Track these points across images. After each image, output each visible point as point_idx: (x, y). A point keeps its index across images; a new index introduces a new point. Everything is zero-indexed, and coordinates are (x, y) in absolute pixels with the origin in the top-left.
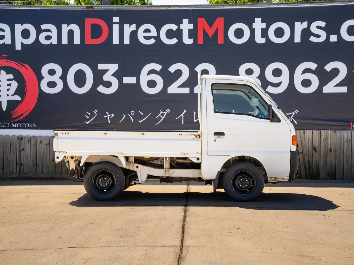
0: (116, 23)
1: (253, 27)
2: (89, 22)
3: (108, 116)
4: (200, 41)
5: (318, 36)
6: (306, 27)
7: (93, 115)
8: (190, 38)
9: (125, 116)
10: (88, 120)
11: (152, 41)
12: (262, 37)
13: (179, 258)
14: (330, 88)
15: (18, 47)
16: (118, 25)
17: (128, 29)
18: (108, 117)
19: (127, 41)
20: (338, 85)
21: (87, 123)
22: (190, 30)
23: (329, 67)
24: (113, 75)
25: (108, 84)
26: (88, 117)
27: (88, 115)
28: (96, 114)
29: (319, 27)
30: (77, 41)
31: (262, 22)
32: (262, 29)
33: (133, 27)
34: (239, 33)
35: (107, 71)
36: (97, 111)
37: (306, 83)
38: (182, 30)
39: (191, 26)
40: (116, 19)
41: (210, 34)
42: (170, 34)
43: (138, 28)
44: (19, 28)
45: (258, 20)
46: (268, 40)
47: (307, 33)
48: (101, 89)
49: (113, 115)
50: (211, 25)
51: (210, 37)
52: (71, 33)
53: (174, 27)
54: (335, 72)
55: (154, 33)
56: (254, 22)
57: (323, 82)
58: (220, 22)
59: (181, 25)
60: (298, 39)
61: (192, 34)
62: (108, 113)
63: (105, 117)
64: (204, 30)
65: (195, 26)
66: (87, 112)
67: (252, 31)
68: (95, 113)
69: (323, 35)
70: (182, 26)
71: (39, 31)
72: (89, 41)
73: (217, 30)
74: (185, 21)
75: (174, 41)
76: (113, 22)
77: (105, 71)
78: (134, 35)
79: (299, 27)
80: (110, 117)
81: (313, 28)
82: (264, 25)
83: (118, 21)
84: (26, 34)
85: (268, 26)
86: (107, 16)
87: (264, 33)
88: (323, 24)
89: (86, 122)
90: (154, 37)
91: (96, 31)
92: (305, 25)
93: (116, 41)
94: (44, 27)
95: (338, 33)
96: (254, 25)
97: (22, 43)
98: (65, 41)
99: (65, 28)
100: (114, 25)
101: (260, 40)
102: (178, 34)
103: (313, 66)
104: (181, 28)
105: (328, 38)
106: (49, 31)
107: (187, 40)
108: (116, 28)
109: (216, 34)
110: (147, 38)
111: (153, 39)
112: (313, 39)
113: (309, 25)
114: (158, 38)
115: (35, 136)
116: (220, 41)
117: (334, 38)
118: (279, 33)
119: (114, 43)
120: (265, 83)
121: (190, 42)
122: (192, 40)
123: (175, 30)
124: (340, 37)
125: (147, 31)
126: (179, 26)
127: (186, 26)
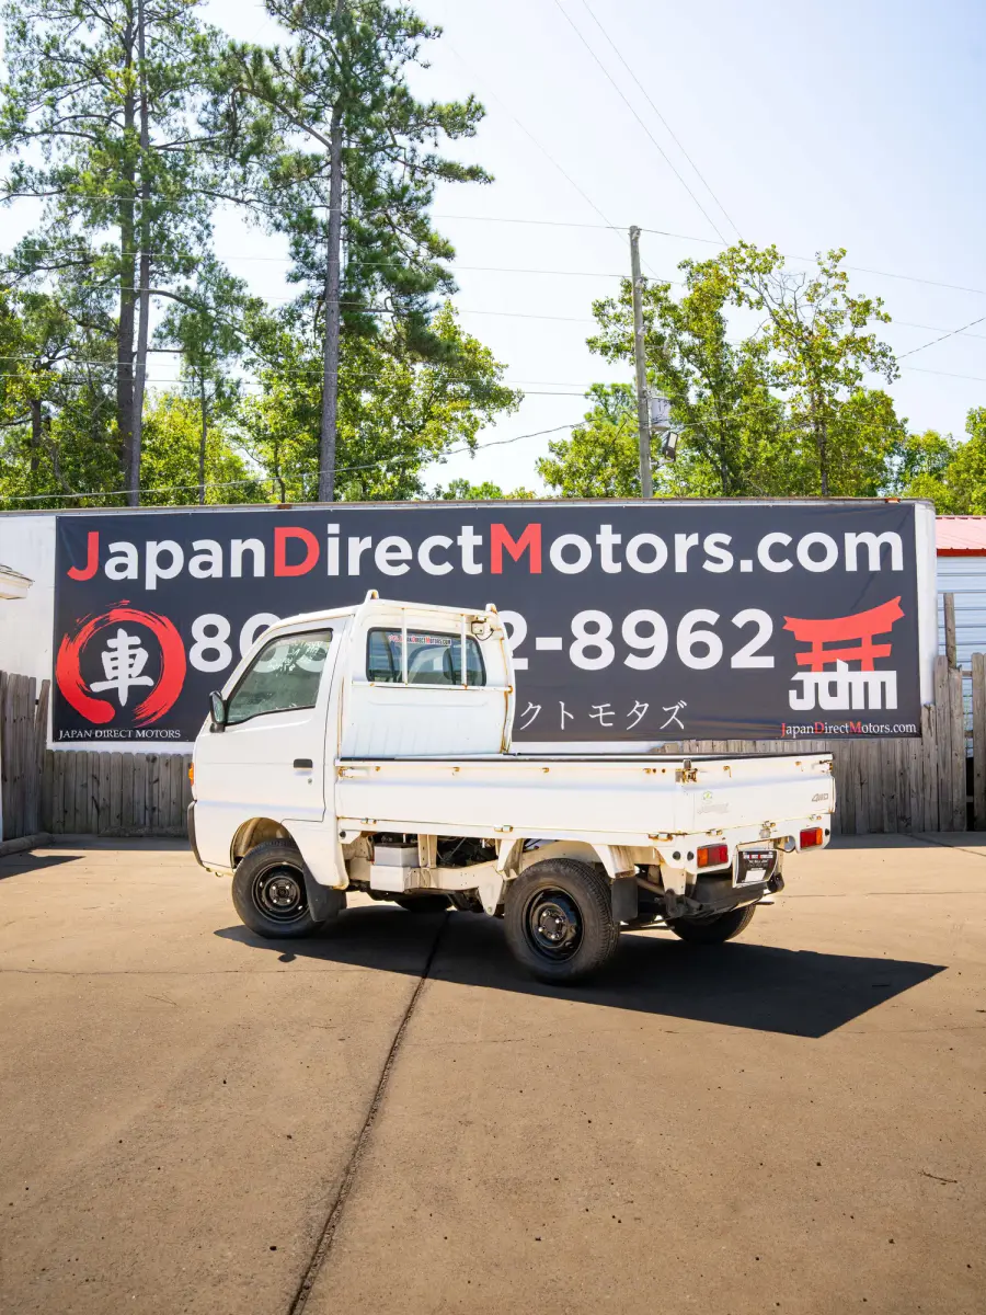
0: (334, 535)
1: (598, 542)
2: (282, 534)
4: (497, 568)
5: (718, 561)
6: (697, 543)
8: (476, 561)
11: (403, 569)
12: (615, 560)
14: (744, 659)
15: (151, 585)
16: (337, 539)
17: (357, 546)
19: (354, 569)
20: (757, 654)
22: (475, 547)
23: (740, 620)
29: (718, 545)
30: (259, 570)
31: (614, 532)
32: (615, 546)
33: (367, 542)
34: (571, 554)
37: (700, 650)
38: (460, 547)
39: (479, 540)
40: (333, 528)
41: (516, 555)
42: (437, 555)
43: (375, 543)
44: (153, 549)
45: (606, 529)
46: (626, 566)
47: (696, 555)
50: (516, 540)
51: (516, 561)
52: (248, 556)
53: (445, 542)
54: (752, 629)
55: (406, 553)
56: (599, 533)
57: (731, 647)
58: (533, 532)
59: (459, 538)
60: (681, 566)
61: (481, 554)
64: (504, 547)
65: (487, 541)
67: (596, 550)
69: (728, 559)
70: (461, 540)
71: (189, 554)
72: (282, 570)
73: (528, 546)
74: (467, 530)
75: (446, 568)
76: (329, 533)
78: (367, 557)
79: (684, 543)
81: (709, 547)
82: (617, 539)
83: (337, 532)
84: (165, 560)
85: (625, 541)
86: (317, 523)
87: (619, 553)
88: (726, 539)
90: (407, 562)
91: (296, 552)
92: (694, 539)
93: (333, 569)
94: (198, 545)
95: (753, 556)
96: (599, 539)
97: (157, 577)
98: (236, 571)
99: (237, 547)
100: (330, 539)
101: (610, 566)
102: (453, 554)
103: (711, 617)
104: (459, 544)
105: (736, 565)
106: (208, 552)
107: (471, 568)
108: (333, 545)
109: (526, 554)
110: (393, 563)
111: (404, 564)
112: (709, 566)
113: (701, 540)
114: (413, 562)
116: (536, 567)
117: (746, 566)
118: (647, 553)
119: (330, 573)
120: (622, 649)
121: (476, 569)
122: (480, 566)
123: (447, 547)
124: (757, 564)
125: (394, 549)
126: (455, 541)
127: (469, 539)
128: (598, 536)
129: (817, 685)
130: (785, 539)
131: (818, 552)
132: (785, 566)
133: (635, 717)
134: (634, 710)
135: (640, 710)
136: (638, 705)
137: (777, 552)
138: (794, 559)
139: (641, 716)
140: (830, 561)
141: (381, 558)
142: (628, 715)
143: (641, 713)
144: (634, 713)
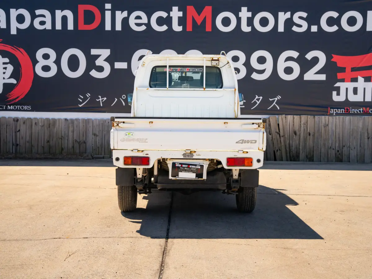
0: (108, 10)
1: (240, 16)
2: (82, 8)
3: (101, 99)
4: (189, 28)
5: (300, 26)
6: (289, 17)
7: (85, 98)
8: (179, 25)
9: (116, 100)
10: (81, 103)
11: (143, 28)
12: (248, 25)
13: (164, 252)
14: (310, 76)
15: (13, 32)
16: (110, 12)
17: (120, 16)
18: (100, 101)
19: (119, 27)
20: (318, 73)
21: (80, 106)
22: (179, 17)
23: (309, 56)
24: (105, 60)
25: (100, 69)
26: (81, 101)
27: (81, 98)
28: (89, 98)
29: (300, 18)
30: (71, 27)
31: (248, 11)
32: (248, 18)
33: (125, 14)
34: (226, 22)
35: (99, 56)
36: (90, 95)
37: (288, 71)
38: (172, 17)
39: (181, 14)
40: (108, 6)
41: (199, 21)
42: (160, 21)
43: (129, 14)
44: (14, 13)
45: (244, 9)
46: (253, 28)
47: (289, 23)
49: (105, 99)
50: (199, 13)
51: (199, 25)
52: (64, 19)
53: (164, 14)
54: (315, 60)
55: (145, 20)
56: (241, 11)
57: (304, 70)
58: (208, 10)
59: (171, 12)
60: (281, 29)
61: (182, 21)
62: (100, 97)
63: (98, 100)
64: (193, 18)
65: (185, 14)
66: (80, 96)
67: (239, 20)
68: (88, 96)
69: (305, 25)
70: (172, 14)
71: (34, 17)
72: (82, 27)
73: (205, 18)
74: (175, 9)
75: (164, 28)
76: (106, 8)
77: (98, 56)
78: (125, 21)
79: (283, 17)
80: (102, 100)
81: (296, 19)
82: (250, 14)
83: (110, 8)
84: (21, 19)
85: (254, 16)
86: (100, 3)
87: (250, 22)
88: (304, 15)
89: (79, 105)
90: (145, 24)
91: (89, 17)
92: (288, 15)
93: (108, 27)
94: (38, 12)
95: (318, 24)
96: (241, 14)
97: (17, 28)
98: (59, 27)
99: (59, 14)
100: (106, 12)
101: (246, 28)
102: (168, 21)
103: (295, 54)
104: (171, 16)
105: (309, 28)
106: (44, 16)
107: (177, 28)
108: (108, 14)
109: (204, 22)
110: (138, 25)
111: (143, 25)
112: (295, 29)
113: (292, 15)
114: (148, 25)
115: (31, 118)
116: (209, 28)
117: (314, 29)
118: (264, 22)
119: (106, 29)
120: (250, 70)
121: (179, 29)
122: (181, 27)
123: (165, 17)
124: (320, 28)
125: (138, 17)
126: (169, 14)
127: (176, 13)
128: (240, 13)
129: (347, 89)
130: (335, 15)
131: (352, 21)
132: (335, 28)
133: (255, 103)
134: (255, 100)
135: (258, 100)
136: (257, 97)
137: (331, 22)
138: (339, 25)
139: (258, 103)
140: (358, 26)
141: (132, 22)
142: (252, 102)
143: (258, 101)
144: (255, 101)
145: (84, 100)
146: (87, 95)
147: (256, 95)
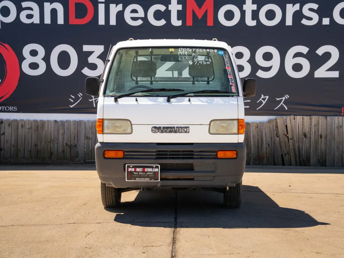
0: (101, 3)
1: (244, 9)
3: (94, 99)
4: (189, 23)
5: (310, 19)
6: (298, 9)
7: (77, 98)
10: (72, 104)
11: (139, 22)
12: (253, 19)
14: (322, 73)
16: (103, 5)
17: (114, 9)
18: (93, 101)
19: (113, 22)
20: (330, 70)
21: (71, 107)
22: (178, 11)
23: (320, 51)
24: (98, 57)
25: (94, 67)
26: (72, 101)
27: (72, 99)
28: (81, 98)
29: (311, 10)
30: (61, 21)
31: (253, 3)
32: (253, 11)
33: (120, 7)
34: (229, 15)
35: (92, 53)
36: (82, 95)
37: (297, 67)
38: (170, 11)
39: (180, 7)
41: (200, 16)
42: (158, 15)
43: (124, 8)
45: (249, 2)
46: (259, 22)
47: (298, 16)
48: (86, 71)
50: (200, 6)
51: (200, 19)
52: (54, 12)
53: (162, 8)
54: (327, 56)
55: (141, 13)
56: (245, 4)
57: (315, 66)
58: (209, 4)
59: (169, 5)
60: (289, 22)
61: (181, 15)
62: (93, 97)
63: (90, 100)
64: (193, 11)
65: (184, 7)
66: (71, 96)
67: (243, 13)
68: (80, 96)
69: (316, 18)
70: (170, 7)
71: (20, 9)
72: (73, 21)
73: (206, 11)
74: (174, 2)
75: (162, 22)
76: (99, 1)
78: (120, 15)
79: (291, 9)
81: (305, 11)
82: (255, 7)
83: (103, 0)
84: (5, 12)
85: (259, 8)
87: (255, 15)
88: (315, 6)
89: (70, 105)
90: (141, 18)
91: (81, 10)
92: (297, 7)
93: (102, 21)
94: (24, 4)
95: (330, 16)
96: (245, 7)
97: (2, 21)
98: (48, 20)
100: (99, 5)
101: (250, 22)
102: (166, 15)
104: (169, 9)
105: (320, 21)
106: (31, 9)
107: (176, 22)
108: (101, 8)
109: (205, 15)
110: (134, 19)
111: (140, 20)
112: (304, 22)
114: (145, 19)
115: (17, 120)
116: (210, 23)
117: (326, 21)
118: (270, 15)
119: (100, 23)
120: (255, 67)
121: (178, 23)
122: (181, 21)
123: (163, 11)
124: (332, 20)
125: (134, 11)
126: (167, 7)
127: (175, 6)
128: (244, 6)
133: (261, 103)
134: (261, 99)
135: (264, 99)
136: (263, 97)
139: (264, 102)
141: (128, 16)
142: (257, 102)
143: (264, 101)
144: (261, 101)
145: (75, 101)
146: (78, 94)
147: (262, 95)
